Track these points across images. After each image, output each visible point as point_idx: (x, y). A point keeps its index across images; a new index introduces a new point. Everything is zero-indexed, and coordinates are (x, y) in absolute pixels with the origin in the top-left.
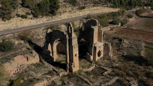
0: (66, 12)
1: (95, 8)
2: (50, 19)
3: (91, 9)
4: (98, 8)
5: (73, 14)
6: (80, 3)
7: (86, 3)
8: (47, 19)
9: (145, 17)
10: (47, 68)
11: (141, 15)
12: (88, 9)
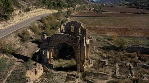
0: (16, 15)
1: (38, 10)
2: (5, 24)
3: (35, 11)
4: (40, 9)
5: (23, 17)
6: (23, 5)
7: (29, 5)
8: (2, 25)
9: (74, 16)
10: (60, 75)
11: (71, 15)
12: (33, 11)
